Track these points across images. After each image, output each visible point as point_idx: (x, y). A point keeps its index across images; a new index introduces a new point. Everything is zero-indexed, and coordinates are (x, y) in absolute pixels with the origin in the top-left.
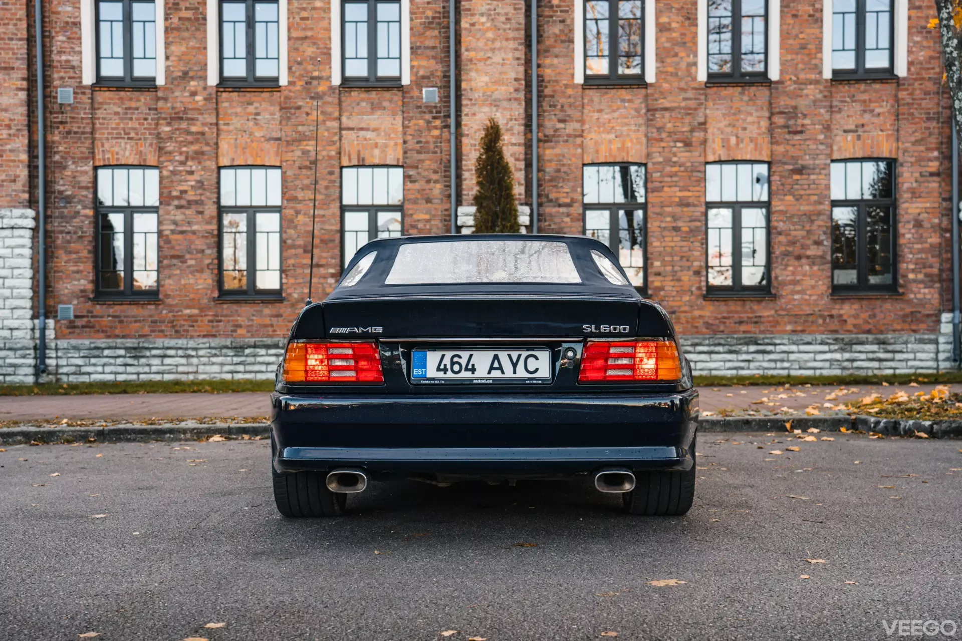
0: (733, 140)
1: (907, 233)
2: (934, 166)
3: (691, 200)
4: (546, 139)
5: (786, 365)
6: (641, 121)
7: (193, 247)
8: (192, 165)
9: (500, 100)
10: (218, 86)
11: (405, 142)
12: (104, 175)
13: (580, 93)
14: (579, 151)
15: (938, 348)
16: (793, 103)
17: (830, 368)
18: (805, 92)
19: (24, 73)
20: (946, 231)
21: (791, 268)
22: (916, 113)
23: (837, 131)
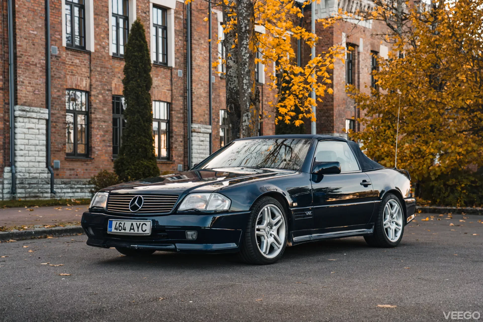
15: (3, 187)
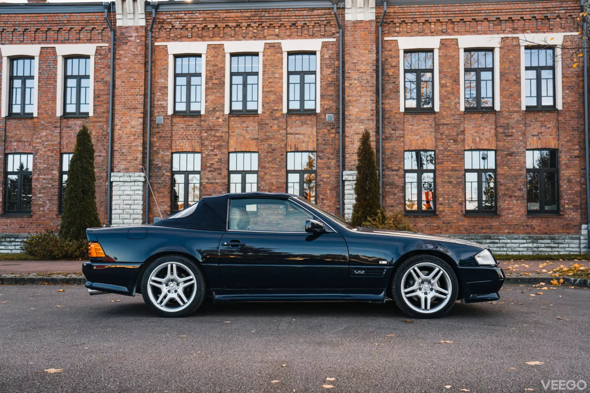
0: (478, 139)
1: (564, 185)
2: (576, 153)
3: (457, 168)
4: (386, 139)
5: (505, 249)
6: (432, 130)
7: (216, 190)
8: (216, 151)
9: (364, 120)
10: (229, 114)
11: (317, 140)
12: (176, 156)
13: (402, 117)
14: (402, 144)
15: (580, 242)
16: (507, 122)
17: (527, 251)
18: (513, 116)
19: (142, 110)
20: (583, 184)
21: (507, 202)
22: (567, 128)
23: (528, 135)
